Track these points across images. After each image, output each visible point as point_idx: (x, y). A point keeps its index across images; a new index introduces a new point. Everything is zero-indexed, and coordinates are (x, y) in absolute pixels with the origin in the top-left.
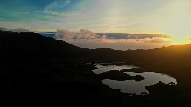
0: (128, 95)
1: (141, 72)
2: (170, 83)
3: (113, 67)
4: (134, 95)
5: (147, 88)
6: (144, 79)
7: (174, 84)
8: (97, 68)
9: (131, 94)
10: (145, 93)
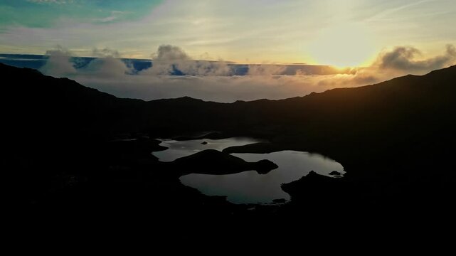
0: (244, 207)
1: (268, 152)
2: (330, 174)
3: (205, 143)
4: (258, 206)
5: (285, 187)
6: (275, 166)
7: (339, 174)
8: (165, 148)
9: (251, 205)
10: (283, 200)
